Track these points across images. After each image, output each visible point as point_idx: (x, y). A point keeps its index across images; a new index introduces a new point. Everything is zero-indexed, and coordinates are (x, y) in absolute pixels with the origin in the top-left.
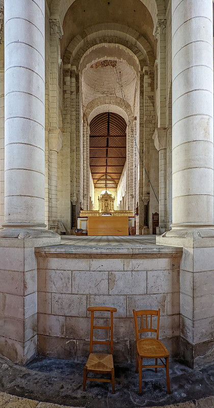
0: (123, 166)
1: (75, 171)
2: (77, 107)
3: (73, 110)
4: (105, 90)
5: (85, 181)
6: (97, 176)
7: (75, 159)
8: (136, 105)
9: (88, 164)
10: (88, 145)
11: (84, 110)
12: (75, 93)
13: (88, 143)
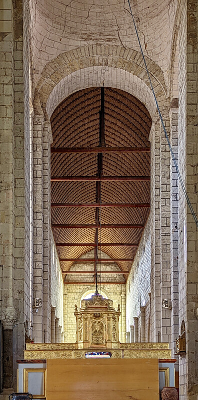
0: (143, 226)
1: (11, 239)
2: (18, 73)
3: (7, 80)
4: (92, 29)
5: (40, 264)
6: (72, 252)
7: (11, 208)
8: (176, 69)
9: (48, 220)
10: (48, 172)
11: (36, 80)
12: (10, 37)
13: (48, 166)
